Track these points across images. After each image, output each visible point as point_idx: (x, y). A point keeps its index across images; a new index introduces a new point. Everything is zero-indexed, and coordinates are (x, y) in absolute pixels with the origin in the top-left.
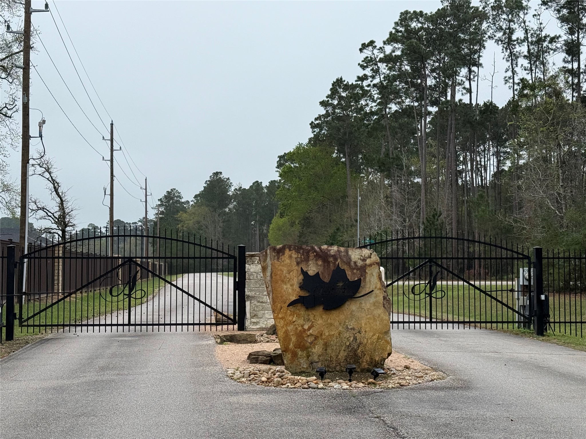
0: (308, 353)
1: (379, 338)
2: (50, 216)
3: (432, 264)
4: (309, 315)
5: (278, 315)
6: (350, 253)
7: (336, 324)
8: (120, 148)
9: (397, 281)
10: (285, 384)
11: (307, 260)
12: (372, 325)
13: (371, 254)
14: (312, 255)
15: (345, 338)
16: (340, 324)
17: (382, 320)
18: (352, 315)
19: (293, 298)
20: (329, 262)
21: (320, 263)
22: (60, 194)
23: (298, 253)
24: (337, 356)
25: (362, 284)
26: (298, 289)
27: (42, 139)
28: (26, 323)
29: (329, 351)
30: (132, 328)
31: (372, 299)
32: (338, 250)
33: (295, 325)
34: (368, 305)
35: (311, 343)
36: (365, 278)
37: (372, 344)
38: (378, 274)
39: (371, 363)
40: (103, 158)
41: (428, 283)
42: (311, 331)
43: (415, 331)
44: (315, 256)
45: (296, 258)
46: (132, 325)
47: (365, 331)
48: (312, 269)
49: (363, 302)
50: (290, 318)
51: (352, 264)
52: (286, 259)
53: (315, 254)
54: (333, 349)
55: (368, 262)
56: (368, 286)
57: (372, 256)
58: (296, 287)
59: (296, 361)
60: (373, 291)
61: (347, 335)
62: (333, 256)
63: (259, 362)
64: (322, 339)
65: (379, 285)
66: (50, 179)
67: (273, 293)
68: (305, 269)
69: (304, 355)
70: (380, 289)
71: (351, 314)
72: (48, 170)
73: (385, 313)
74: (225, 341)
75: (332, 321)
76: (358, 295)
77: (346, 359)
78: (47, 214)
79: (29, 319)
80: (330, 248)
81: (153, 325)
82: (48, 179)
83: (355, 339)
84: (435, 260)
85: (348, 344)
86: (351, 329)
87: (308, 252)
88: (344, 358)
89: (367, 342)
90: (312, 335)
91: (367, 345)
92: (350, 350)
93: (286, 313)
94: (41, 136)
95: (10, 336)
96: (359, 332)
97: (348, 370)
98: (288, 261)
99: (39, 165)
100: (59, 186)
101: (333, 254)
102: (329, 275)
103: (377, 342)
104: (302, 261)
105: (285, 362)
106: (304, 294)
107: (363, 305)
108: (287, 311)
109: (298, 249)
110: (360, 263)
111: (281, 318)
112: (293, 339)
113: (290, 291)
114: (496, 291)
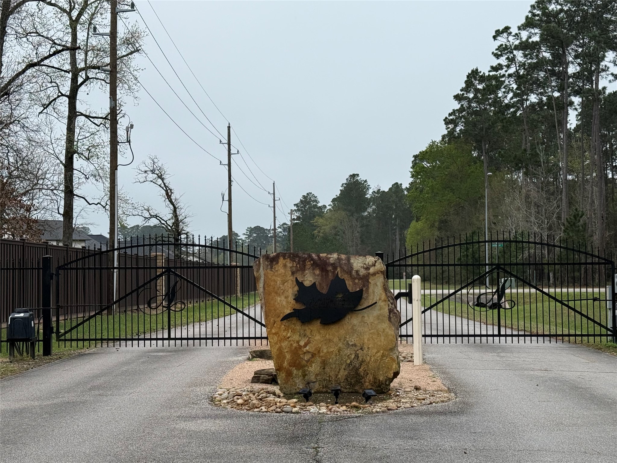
0: (304, 371)
1: (383, 356)
2: (164, 224)
3: (500, 270)
4: (305, 330)
5: (271, 330)
6: (352, 261)
7: (336, 340)
8: (238, 151)
9: (460, 289)
10: (259, 408)
11: (303, 269)
12: (376, 341)
13: (376, 261)
14: (308, 264)
15: (345, 355)
16: (340, 340)
17: (387, 336)
18: (354, 331)
19: (288, 311)
20: (327, 271)
21: (317, 272)
22: (173, 201)
23: (293, 261)
24: (337, 375)
25: (364, 295)
26: (293, 302)
27: (130, 144)
28: (63, 338)
29: (327, 370)
31: (375, 312)
32: (338, 258)
33: (290, 341)
34: (371, 319)
35: (307, 361)
36: (367, 289)
37: (376, 361)
38: (382, 285)
39: (375, 383)
40: (221, 162)
41: (495, 292)
42: (307, 348)
44: (312, 265)
45: (291, 267)
46: (173, 339)
47: (368, 348)
48: (308, 280)
49: (366, 315)
50: (285, 334)
51: (354, 273)
52: (280, 268)
53: (312, 262)
54: (331, 368)
55: (372, 270)
56: (371, 297)
57: (377, 264)
58: (291, 299)
59: (291, 380)
60: (376, 303)
61: (348, 352)
62: (332, 264)
63: (261, 381)
64: (319, 357)
65: (383, 297)
66: (163, 185)
67: (265, 307)
68: (300, 280)
69: (300, 374)
70: (385, 301)
71: (352, 328)
72: (160, 177)
73: (390, 327)
75: (331, 337)
76: (360, 307)
77: (346, 379)
78: (160, 221)
79: (66, 333)
80: (329, 256)
82: (160, 185)
83: (357, 356)
84: (502, 266)
85: (349, 362)
86: (352, 345)
87: (304, 261)
88: (344, 378)
89: (370, 360)
90: (309, 352)
91: (371, 362)
92: (351, 368)
93: (279, 328)
94: (129, 142)
95: (47, 351)
96: (361, 349)
97: (334, 392)
98: (282, 271)
99: (151, 171)
100: (172, 193)
101: (332, 262)
102: (327, 285)
103: (381, 359)
104: (298, 270)
105: (279, 382)
106: (299, 307)
107: (366, 318)
108: (281, 326)
109: (293, 257)
110: (362, 272)
111: (274, 334)
112: (287, 356)
113: (284, 303)
114: (574, 300)
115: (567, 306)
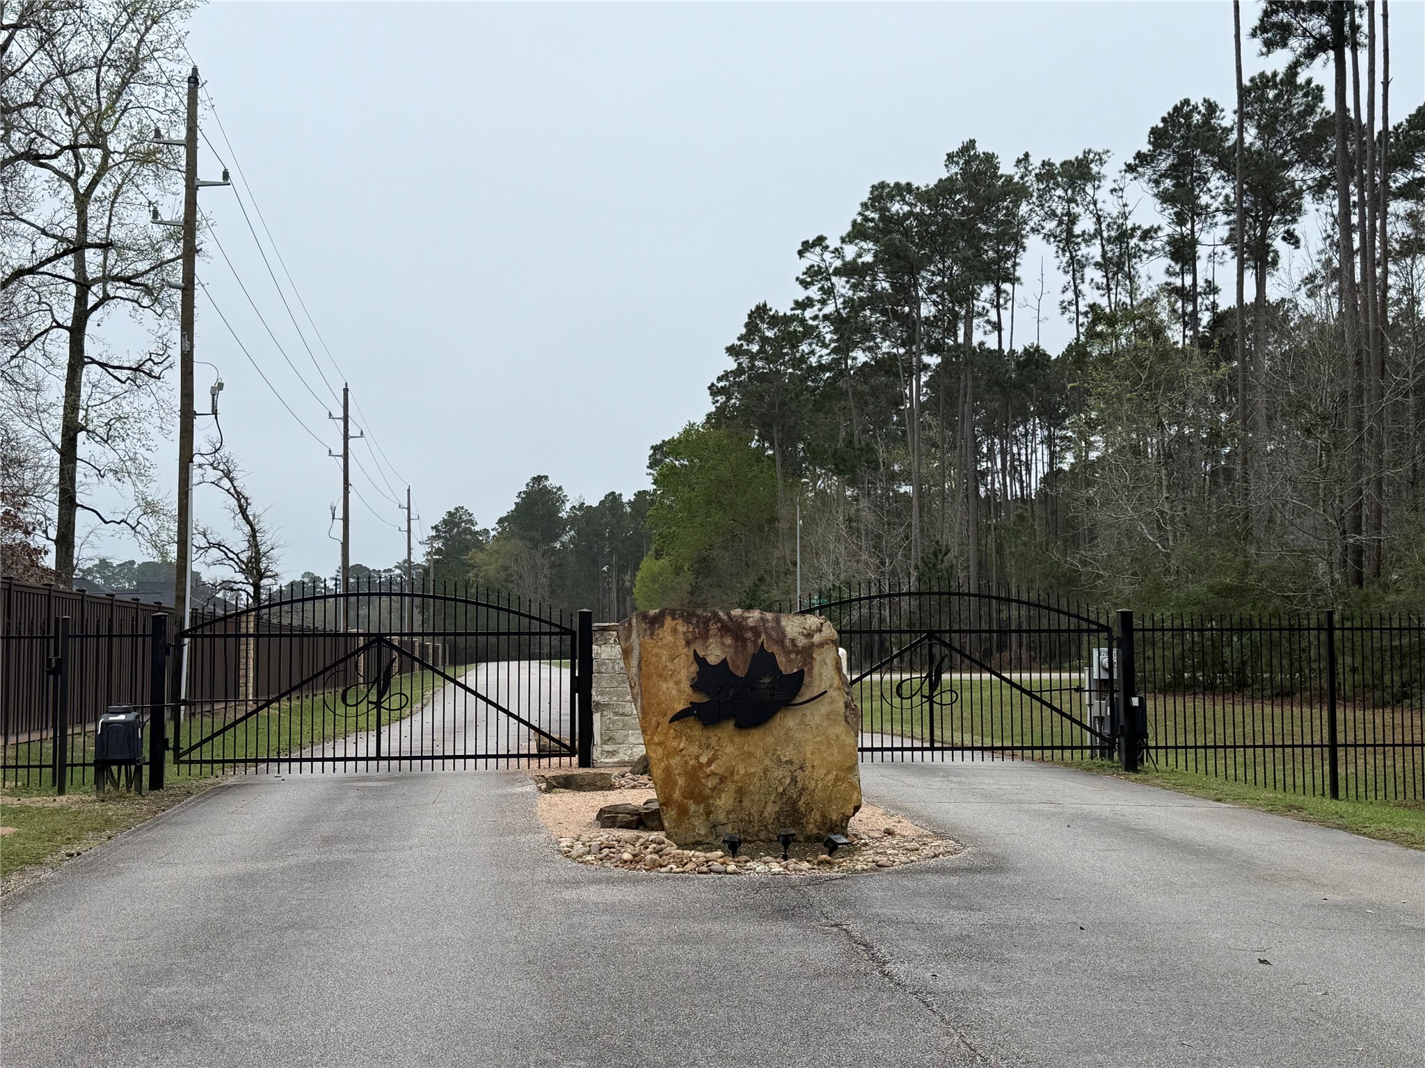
0: (708, 806)
1: (837, 779)
2: (232, 559)
3: (934, 641)
4: (709, 738)
5: (652, 738)
6: (783, 623)
7: (759, 753)
8: (362, 433)
9: (870, 673)
10: (665, 866)
11: (705, 636)
12: (825, 755)
13: (822, 624)
14: (713, 627)
15: (775, 779)
16: (766, 753)
17: (843, 746)
18: (788, 739)
19: (680, 706)
20: (744, 640)
21: (729, 641)
22: (251, 518)
23: (688, 623)
24: (762, 812)
25: (806, 680)
26: (689, 691)
27: (216, 418)
28: (186, 758)
29: (746, 803)
30: (383, 764)
31: (823, 707)
32: (761, 618)
33: (683, 756)
34: (817, 719)
35: (713, 789)
36: (811, 669)
37: (825, 788)
38: (834, 662)
39: (824, 824)
40: (330, 451)
41: (926, 678)
42: (713, 767)
43: (902, 764)
44: (719, 629)
45: (684, 633)
46: (384, 759)
47: (813, 767)
48: (714, 654)
49: (808, 713)
50: (675, 744)
51: (788, 643)
52: (666, 634)
53: (719, 625)
54: (753, 800)
55: (817, 638)
56: (816, 683)
57: (824, 629)
58: (686, 686)
59: (686, 821)
60: (826, 692)
61: (779, 773)
62: (751, 628)
63: (618, 824)
64: (732, 782)
65: (836, 682)
66: (232, 491)
67: (642, 698)
68: (701, 654)
69: (701, 811)
70: (839, 689)
71: (786, 734)
72: (227, 474)
73: (848, 732)
74: (555, 787)
75: (752, 749)
76: (799, 700)
77: (777, 819)
78: (226, 554)
79: (191, 749)
80: (746, 614)
81: (422, 758)
82: (228, 491)
83: (794, 780)
84: (938, 635)
85: (781, 789)
86: (787, 762)
87: (707, 622)
88: (773, 817)
89: (816, 787)
90: (716, 774)
91: (816, 791)
92: (784, 801)
93: (666, 734)
94: (215, 412)
95: (157, 782)
96: (801, 768)
97: (781, 839)
98: (669, 638)
99: (212, 464)
100: (248, 504)
101: (751, 625)
102: (745, 663)
103: (834, 785)
104: (696, 638)
105: (666, 824)
106: (700, 698)
107: (808, 718)
108: (668, 731)
109: (688, 617)
110: (802, 641)
111: (657, 744)
112: (680, 783)
113: (674, 692)
114: (1051, 691)
115: (1040, 700)
